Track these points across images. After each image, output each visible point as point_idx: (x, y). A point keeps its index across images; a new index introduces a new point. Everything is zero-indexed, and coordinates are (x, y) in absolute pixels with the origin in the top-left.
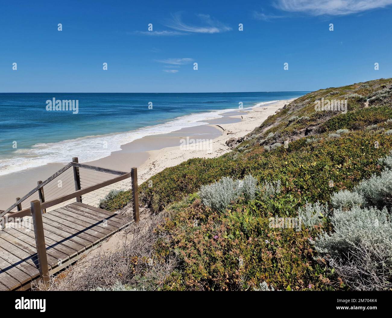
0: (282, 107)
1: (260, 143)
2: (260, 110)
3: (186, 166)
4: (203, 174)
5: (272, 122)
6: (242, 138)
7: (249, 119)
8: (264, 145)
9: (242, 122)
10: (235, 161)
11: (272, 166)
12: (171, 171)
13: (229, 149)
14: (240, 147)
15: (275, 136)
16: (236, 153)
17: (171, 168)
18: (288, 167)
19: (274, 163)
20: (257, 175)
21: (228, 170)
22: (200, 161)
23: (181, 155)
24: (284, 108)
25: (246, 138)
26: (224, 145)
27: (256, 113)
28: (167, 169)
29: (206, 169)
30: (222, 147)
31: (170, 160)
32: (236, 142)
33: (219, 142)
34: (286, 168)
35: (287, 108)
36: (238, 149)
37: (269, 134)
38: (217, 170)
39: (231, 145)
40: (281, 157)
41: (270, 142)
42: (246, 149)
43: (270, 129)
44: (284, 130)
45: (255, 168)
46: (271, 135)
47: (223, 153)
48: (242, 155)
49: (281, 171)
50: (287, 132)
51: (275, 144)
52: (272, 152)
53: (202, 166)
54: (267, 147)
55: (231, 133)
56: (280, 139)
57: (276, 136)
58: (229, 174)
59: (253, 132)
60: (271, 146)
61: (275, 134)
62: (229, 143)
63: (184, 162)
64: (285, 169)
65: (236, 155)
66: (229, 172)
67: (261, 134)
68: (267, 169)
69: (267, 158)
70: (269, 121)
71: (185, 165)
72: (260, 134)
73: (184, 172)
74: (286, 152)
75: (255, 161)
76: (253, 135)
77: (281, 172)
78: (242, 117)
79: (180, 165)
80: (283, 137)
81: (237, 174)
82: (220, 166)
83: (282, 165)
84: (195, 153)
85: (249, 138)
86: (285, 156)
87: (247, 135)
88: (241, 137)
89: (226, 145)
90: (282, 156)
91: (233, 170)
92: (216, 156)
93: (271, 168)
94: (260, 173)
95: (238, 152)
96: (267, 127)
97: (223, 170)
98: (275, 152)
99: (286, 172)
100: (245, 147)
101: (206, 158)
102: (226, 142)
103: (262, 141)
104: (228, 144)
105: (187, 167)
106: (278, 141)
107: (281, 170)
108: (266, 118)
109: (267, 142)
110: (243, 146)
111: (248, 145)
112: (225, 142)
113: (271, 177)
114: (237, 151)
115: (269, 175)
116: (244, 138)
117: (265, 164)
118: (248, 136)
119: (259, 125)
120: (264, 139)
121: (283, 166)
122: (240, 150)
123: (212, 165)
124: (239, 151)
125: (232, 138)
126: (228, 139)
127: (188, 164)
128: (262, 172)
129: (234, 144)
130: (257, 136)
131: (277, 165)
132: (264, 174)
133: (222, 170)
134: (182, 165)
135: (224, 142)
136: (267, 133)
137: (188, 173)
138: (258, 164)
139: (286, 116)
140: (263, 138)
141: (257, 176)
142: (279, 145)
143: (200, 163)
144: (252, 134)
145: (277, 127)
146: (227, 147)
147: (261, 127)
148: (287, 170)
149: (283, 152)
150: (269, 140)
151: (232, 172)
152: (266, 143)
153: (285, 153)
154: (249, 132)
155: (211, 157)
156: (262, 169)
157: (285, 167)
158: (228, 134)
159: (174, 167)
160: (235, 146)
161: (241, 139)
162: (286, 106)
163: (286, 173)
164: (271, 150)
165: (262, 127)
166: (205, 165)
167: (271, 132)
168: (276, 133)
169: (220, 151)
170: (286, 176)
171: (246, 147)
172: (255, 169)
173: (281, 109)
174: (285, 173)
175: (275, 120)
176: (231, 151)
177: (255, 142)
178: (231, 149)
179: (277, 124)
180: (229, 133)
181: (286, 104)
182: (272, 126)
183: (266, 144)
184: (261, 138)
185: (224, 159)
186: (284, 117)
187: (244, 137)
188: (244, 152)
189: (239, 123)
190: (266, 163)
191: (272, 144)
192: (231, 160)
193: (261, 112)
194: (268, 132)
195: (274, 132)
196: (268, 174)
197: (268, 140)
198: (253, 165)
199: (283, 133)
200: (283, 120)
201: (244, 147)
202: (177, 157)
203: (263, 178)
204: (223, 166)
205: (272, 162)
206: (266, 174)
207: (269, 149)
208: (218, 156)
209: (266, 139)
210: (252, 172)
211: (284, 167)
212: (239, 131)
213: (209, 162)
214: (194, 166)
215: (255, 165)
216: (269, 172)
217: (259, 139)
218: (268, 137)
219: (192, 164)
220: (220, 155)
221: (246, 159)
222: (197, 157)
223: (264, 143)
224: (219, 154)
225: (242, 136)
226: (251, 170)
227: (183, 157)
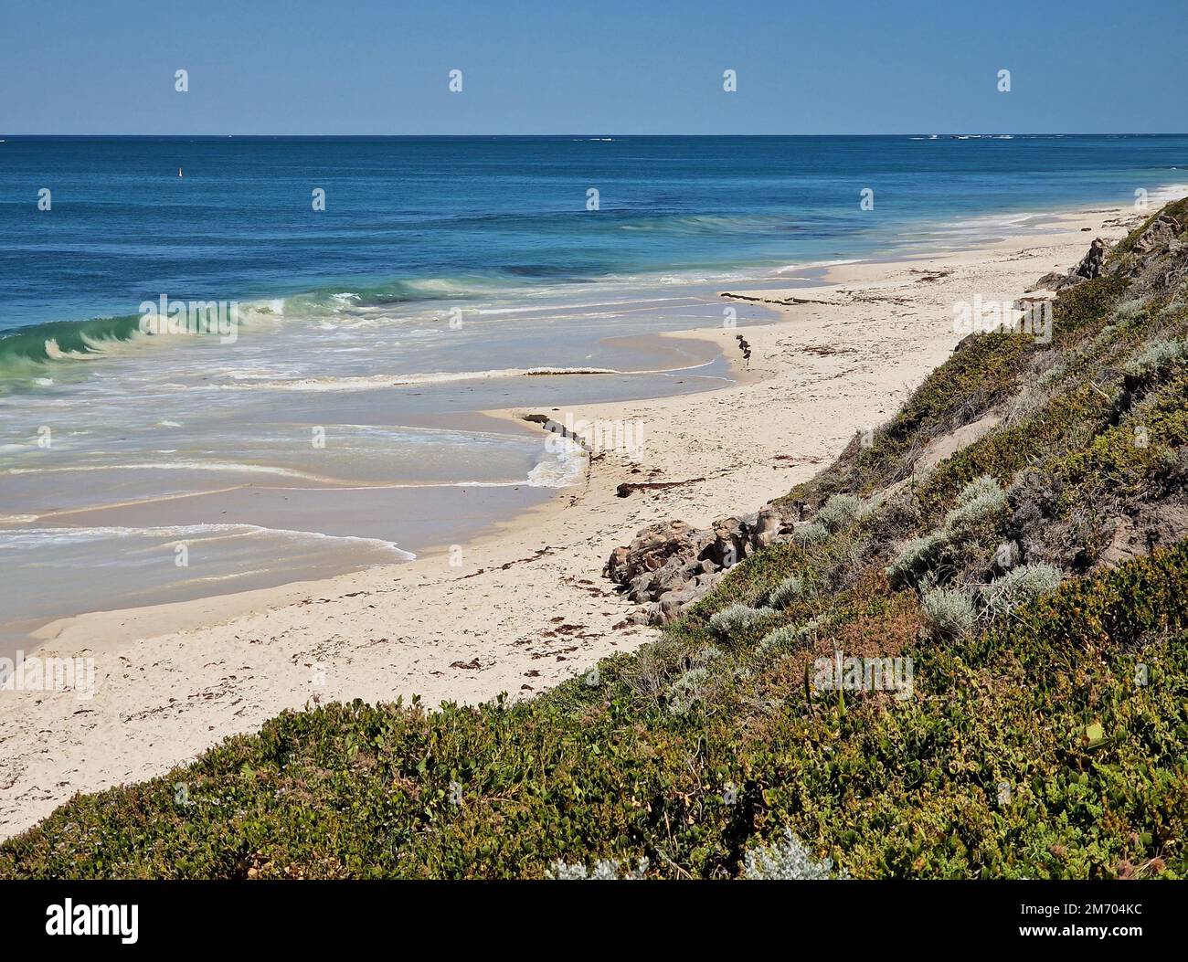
0: (1068, 260)
1: (889, 570)
2: (890, 284)
3: (247, 773)
4: (400, 841)
5: (988, 384)
6: (743, 527)
7: (801, 358)
8: (923, 584)
9: (746, 389)
10: (686, 724)
11: (982, 760)
12: (116, 824)
13: (631, 621)
14: (726, 601)
15: (1012, 502)
16: (695, 658)
17: (119, 795)
18: (1105, 770)
19: (993, 733)
20: (853, 841)
21: (614, 800)
22: (374, 732)
23: (212, 680)
24: (1082, 271)
25: (775, 525)
26: (596, 592)
27: (860, 310)
28: (78, 803)
29: (426, 799)
30: (576, 608)
31: (116, 722)
32: (693, 562)
33: (544, 559)
34: (1094, 773)
35: (1107, 269)
36: (707, 618)
37: (969, 489)
38: (525, 810)
39: (656, 590)
40: (1053, 683)
41: (972, 558)
42: (776, 623)
43: (970, 450)
44: (1089, 453)
45: (837, 785)
46: (984, 494)
47: (587, 661)
48: (746, 674)
49: (1049, 805)
50: (1110, 467)
51: (1019, 572)
52: (985, 639)
53: (396, 774)
54: (950, 602)
55: (657, 485)
56: (1058, 528)
57: (1025, 507)
58: (624, 837)
59: (834, 470)
60: (984, 588)
61: (1010, 489)
62: (634, 571)
63: (235, 744)
64: (1080, 787)
65: (692, 673)
66: (621, 822)
67: (898, 486)
68: (941, 786)
69: (941, 690)
70: (963, 380)
71: (238, 765)
72: (890, 491)
73: (232, 831)
74: (1096, 639)
75: (843, 719)
76: (837, 500)
77: (1055, 809)
78: (744, 345)
79: (193, 768)
80: (1077, 517)
81: (693, 841)
82: (548, 772)
83: (1060, 754)
84: (340, 662)
85: (804, 528)
86: (1082, 679)
87: (785, 501)
88: (738, 514)
89: (608, 586)
90: (1062, 678)
91: (658, 802)
92: (526, 680)
93: (974, 778)
94: (882, 823)
95: (711, 650)
96: (948, 428)
97: (576, 809)
98: (1010, 642)
99: (1095, 810)
100: (772, 598)
101: (432, 705)
102: (613, 562)
103: (908, 548)
104: (623, 575)
105: (262, 783)
106: (1035, 547)
107: (1053, 792)
108: (940, 354)
109: (948, 560)
110: (753, 593)
111: (791, 582)
112: (603, 563)
113: (969, 856)
114: (698, 639)
115: (955, 840)
116: (761, 527)
117: (925, 749)
118: (797, 503)
119: (889, 413)
120: (928, 532)
121: (1067, 762)
122: (726, 626)
123: (483, 759)
124: (721, 637)
125: (659, 529)
126: (628, 538)
127: (267, 757)
128: (901, 817)
129: (677, 582)
130: (865, 508)
131: (1017, 756)
132: (911, 832)
133: (561, 807)
134: (218, 765)
135: (592, 564)
136: (951, 479)
137: (268, 835)
138: (867, 749)
139: (1098, 339)
140: (913, 520)
141: (859, 848)
142: (1046, 577)
143: (376, 748)
144: (826, 489)
145: (1033, 432)
146: (621, 607)
147: (902, 432)
148: (1098, 789)
149: (1078, 643)
150: (966, 537)
151: (653, 819)
152: (935, 564)
153: (1090, 649)
154: (805, 474)
155: (473, 692)
156: (898, 787)
157: (1087, 765)
158: (624, 491)
159: (139, 790)
160: (685, 595)
161: (737, 531)
162: (1100, 252)
163: (1090, 819)
164: (978, 627)
165: (912, 426)
166: (422, 768)
167: (981, 472)
168: (1018, 478)
169: (557, 643)
170: (1094, 847)
171: (778, 606)
172: (843, 790)
173: (1066, 280)
174: (1082, 818)
175: (1015, 367)
176: (648, 635)
177: (853, 554)
178: (654, 622)
179: (1027, 400)
180: (638, 479)
181: (1103, 234)
182: (989, 422)
183: (945, 579)
184: (901, 521)
185: (582, 713)
186: (1082, 348)
187: (763, 517)
188: (764, 643)
189: (721, 394)
190: (931, 737)
191: (988, 578)
192: (641, 715)
193: (900, 301)
194: (954, 475)
195: (1004, 469)
196: (942, 828)
197: (956, 543)
198: (827, 757)
199: (1076, 479)
200: (1080, 367)
201: (762, 601)
202: (182, 698)
203: (906, 862)
204: (574, 772)
205: (981, 731)
206: (930, 829)
207: (968, 620)
208: (538, 684)
209: (941, 535)
210: (813, 819)
211: (1073, 766)
212: (716, 460)
213: (454, 739)
214: (321, 774)
215: (840, 760)
216: (957, 812)
217: (883, 530)
218: (953, 515)
219: (302, 761)
220: (553, 676)
221: (776, 703)
222: (346, 699)
223: (920, 566)
224: (548, 666)
225: (749, 509)
226: (811, 796)
227: (227, 699)
